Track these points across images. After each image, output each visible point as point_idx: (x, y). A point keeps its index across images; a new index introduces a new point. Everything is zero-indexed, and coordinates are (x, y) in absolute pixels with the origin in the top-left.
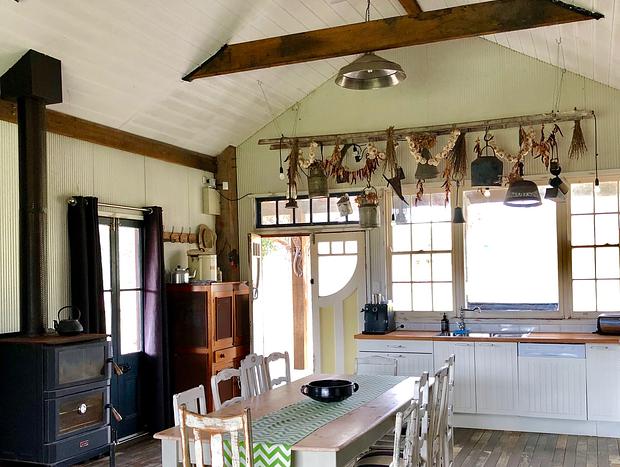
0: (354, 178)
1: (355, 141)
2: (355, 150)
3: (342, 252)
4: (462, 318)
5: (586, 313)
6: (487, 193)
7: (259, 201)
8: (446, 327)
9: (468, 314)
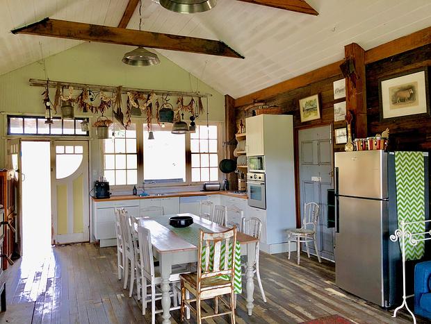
0: (96, 111)
1: (91, 89)
2: (90, 94)
3: (73, 152)
4: (143, 188)
5: (196, 182)
6: (163, 126)
7: (9, 117)
8: (135, 192)
9: (145, 185)
